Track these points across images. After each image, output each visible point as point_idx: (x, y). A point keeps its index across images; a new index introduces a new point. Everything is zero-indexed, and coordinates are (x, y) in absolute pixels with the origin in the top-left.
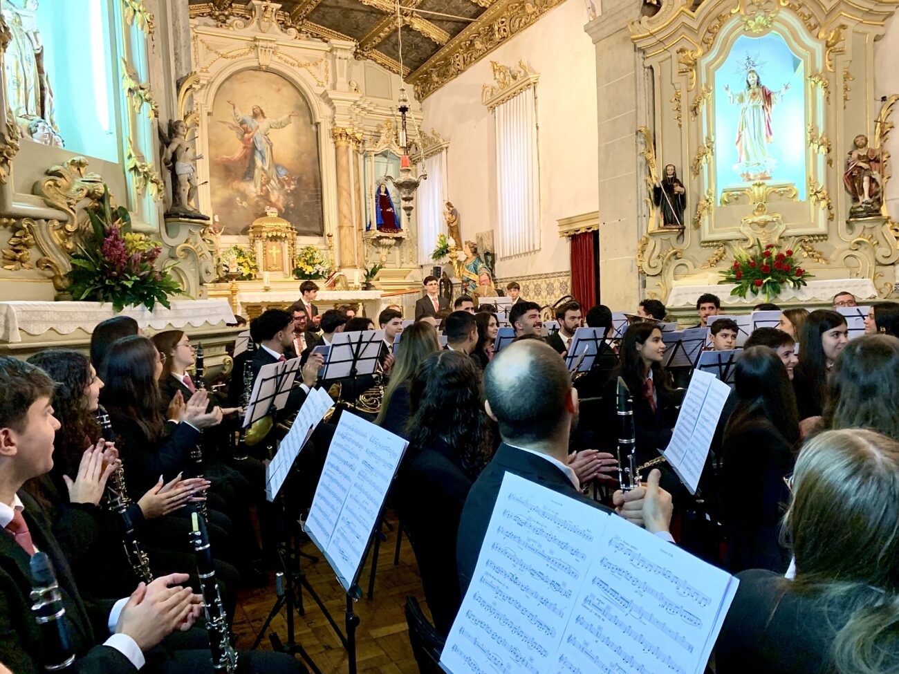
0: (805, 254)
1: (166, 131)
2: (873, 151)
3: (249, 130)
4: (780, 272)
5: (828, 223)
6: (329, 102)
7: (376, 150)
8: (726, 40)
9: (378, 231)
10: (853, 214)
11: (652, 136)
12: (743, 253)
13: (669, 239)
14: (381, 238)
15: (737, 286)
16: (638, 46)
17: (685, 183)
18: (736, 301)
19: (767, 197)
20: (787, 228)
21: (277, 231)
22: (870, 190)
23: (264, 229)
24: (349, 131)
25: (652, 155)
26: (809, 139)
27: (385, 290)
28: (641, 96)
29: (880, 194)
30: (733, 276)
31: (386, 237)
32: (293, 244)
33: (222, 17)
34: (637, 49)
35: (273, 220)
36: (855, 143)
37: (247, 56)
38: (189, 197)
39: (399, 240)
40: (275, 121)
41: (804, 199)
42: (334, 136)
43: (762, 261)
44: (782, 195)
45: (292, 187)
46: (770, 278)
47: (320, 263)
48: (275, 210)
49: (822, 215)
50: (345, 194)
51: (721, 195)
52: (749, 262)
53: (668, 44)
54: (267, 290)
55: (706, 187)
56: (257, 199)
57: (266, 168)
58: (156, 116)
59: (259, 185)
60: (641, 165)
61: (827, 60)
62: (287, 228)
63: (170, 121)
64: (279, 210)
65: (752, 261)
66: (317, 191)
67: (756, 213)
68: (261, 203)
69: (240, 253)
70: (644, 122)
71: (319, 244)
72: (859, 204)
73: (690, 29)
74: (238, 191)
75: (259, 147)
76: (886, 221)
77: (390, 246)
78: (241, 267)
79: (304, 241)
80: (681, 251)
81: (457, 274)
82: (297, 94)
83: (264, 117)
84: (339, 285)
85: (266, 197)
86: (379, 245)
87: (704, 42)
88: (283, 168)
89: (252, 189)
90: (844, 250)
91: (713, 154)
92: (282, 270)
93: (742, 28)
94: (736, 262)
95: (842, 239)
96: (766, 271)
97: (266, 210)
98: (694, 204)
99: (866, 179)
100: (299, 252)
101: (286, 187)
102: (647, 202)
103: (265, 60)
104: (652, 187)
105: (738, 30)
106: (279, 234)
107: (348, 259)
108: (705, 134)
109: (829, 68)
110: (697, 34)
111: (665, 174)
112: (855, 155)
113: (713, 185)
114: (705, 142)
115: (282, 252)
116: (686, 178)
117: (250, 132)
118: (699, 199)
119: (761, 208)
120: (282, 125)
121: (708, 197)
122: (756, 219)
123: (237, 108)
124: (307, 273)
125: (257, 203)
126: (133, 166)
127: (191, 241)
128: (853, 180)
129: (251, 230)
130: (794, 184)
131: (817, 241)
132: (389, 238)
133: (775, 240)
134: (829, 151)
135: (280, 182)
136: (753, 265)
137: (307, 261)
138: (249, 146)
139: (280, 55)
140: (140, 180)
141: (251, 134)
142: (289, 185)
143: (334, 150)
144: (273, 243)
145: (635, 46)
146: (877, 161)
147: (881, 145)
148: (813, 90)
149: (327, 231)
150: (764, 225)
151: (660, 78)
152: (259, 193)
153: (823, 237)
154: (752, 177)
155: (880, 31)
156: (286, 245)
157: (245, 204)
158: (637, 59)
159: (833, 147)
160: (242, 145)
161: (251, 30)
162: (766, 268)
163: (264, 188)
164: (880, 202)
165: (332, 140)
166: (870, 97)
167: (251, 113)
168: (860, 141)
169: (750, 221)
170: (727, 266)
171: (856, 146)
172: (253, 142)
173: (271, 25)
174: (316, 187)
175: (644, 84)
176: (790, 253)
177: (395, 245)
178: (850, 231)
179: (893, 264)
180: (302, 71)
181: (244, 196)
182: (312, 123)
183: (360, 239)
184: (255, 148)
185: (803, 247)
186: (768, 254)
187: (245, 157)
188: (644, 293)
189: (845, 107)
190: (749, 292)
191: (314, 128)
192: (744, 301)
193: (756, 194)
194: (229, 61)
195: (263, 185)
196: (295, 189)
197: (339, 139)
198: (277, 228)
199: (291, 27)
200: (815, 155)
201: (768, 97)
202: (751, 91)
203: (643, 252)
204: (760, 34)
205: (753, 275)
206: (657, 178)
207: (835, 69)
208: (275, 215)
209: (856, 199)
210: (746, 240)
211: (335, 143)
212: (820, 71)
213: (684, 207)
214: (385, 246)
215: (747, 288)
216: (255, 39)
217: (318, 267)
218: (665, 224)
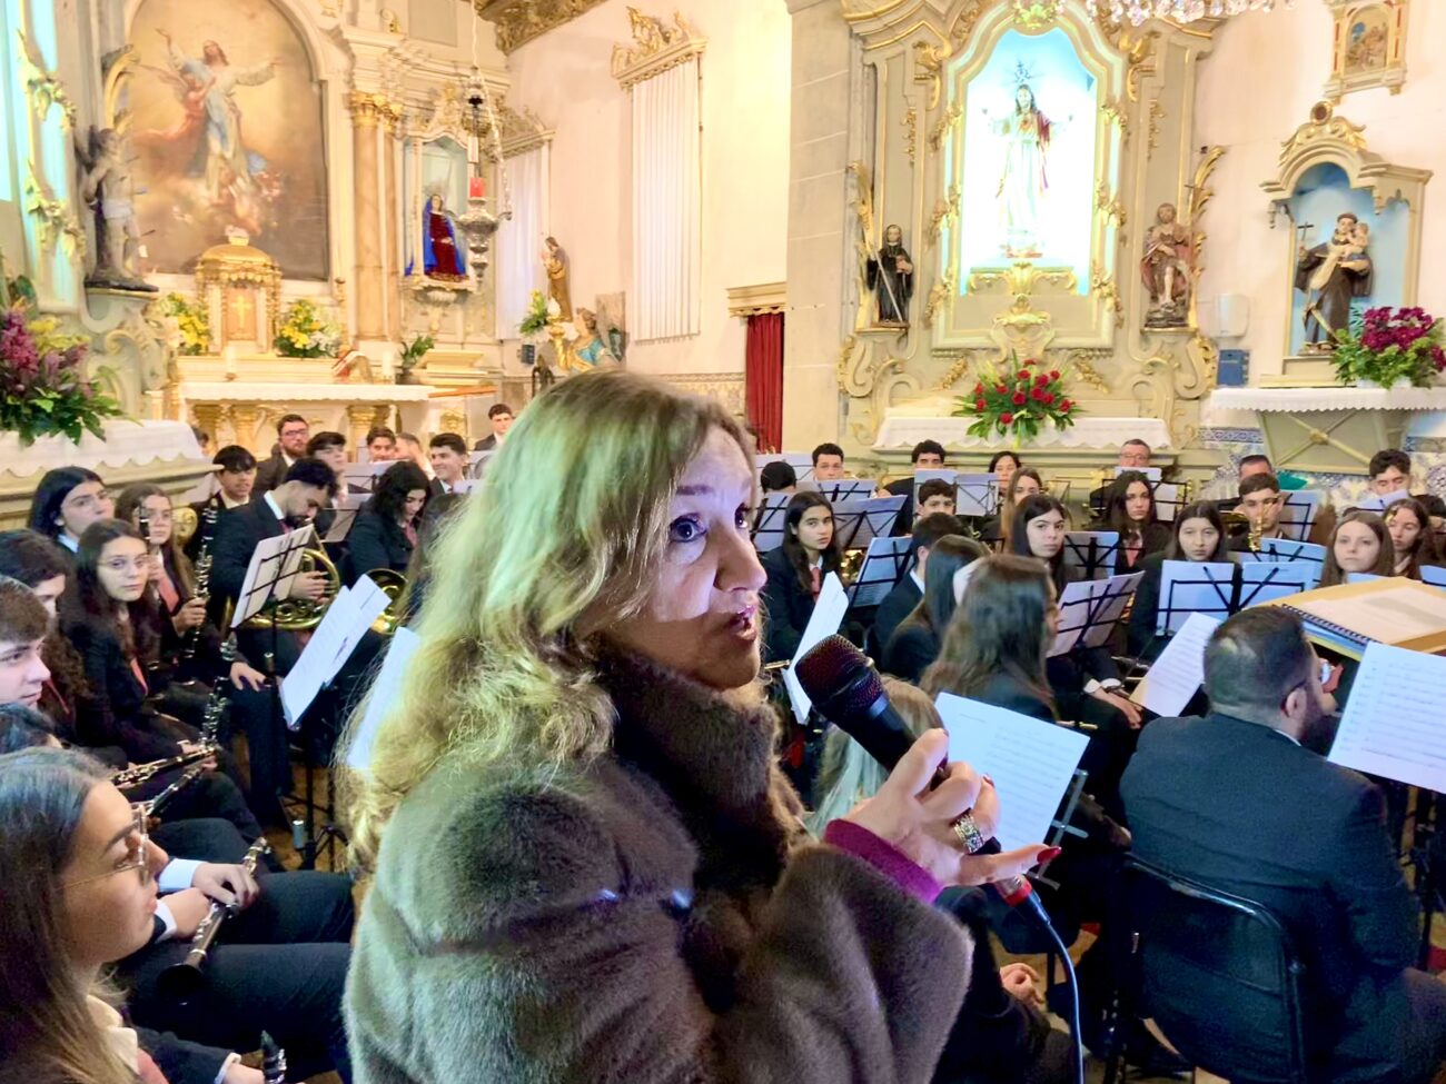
0: (1080, 376)
1: (85, 145)
2: (1181, 229)
3: (198, 84)
4: (1038, 403)
5: (1115, 332)
6: (344, 45)
7: (425, 135)
8: (985, 37)
9: (426, 278)
10: (1150, 322)
11: (870, 176)
12: (989, 370)
13: (884, 343)
14: (430, 289)
15: (976, 420)
16: (856, 31)
17: (916, 255)
18: (975, 444)
19: (1032, 286)
20: (1056, 336)
21: (247, 270)
22: (1174, 287)
23: (222, 268)
24: (379, 100)
25: (865, 209)
26: (1096, 202)
27: (437, 386)
28: (858, 109)
29: (1185, 296)
30: (973, 406)
31: (439, 288)
32: (274, 294)
34: (851, 34)
35: (240, 251)
36: (1158, 215)
38: (126, 254)
39: (463, 293)
40: (243, 71)
41: (1085, 293)
42: (352, 107)
43: (1014, 384)
44: (1054, 284)
45: (276, 192)
46: (1023, 412)
47: (321, 330)
48: (242, 232)
49: (1107, 319)
50: (368, 210)
51: (966, 277)
52: (997, 386)
53: (902, 32)
54: (231, 378)
55: (944, 266)
56: (211, 211)
57: (229, 155)
58: (73, 125)
59: (215, 186)
60: (850, 222)
61: (1129, 83)
62: (265, 265)
63: (92, 128)
64: (251, 232)
65: (1001, 385)
66: (319, 201)
67: (1015, 309)
68: (219, 219)
69: (181, 307)
70: (858, 154)
71: (322, 295)
72: (1157, 307)
73: (936, 14)
74: (176, 194)
75: (216, 116)
76: (1194, 334)
77: (446, 304)
78: (183, 332)
79: (293, 290)
80: (903, 362)
81: (562, 363)
82: (284, 25)
83: (226, 63)
84: (355, 373)
85: (227, 206)
86: (428, 301)
87: (955, 35)
88: (261, 156)
89: (203, 192)
90: (1133, 374)
91: (957, 214)
92: (255, 339)
93: (1011, 18)
94: (980, 385)
95: (1133, 358)
96: (1020, 401)
97: (228, 233)
98: (925, 292)
99: (1169, 270)
100: (284, 309)
101: (265, 192)
102: (856, 282)
104: (865, 259)
105: (1004, 23)
106: (250, 276)
107: (371, 326)
108: (947, 181)
109: (1131, 95)
110: (944, 22)
111: (886, 239)
112: (1156, 234)
113: (955, 261)
114: (946, 193)
115: (255, 308)
116: (916, 247)
117: (200, 88)
118: (933, 281)
119: (1022, 304)
120: (256, 80)
121: (946, 280)
122: (1014, 319)
123: (175, 46)
124: (298, 346)
125: (211, 217)
126: (35, 206)
127: (128, 324)
128: (1151, 267)
129: (199, 267)
130: (1072, 269)
131: (1098, 357)
132: (444, 288)
133: (1038, 353)
134: (1122, 223)
135: (253, 181)
136: (1001, 391)
137: (299, 325)
138: (195, 114)
140: (47, 229)
141: (201, 93)
142: (270, 187)
143: (350, 132)
144: (240, 291)
145: (851, 30)
146: (1184, 243)
147: (1193, 224)
148: (1108, 125)
149: (337, 272)
150: (1025, 328)
151: (887, 85)
152: (216, 200)
153: (1107, 352)
154: (1014, 252)
155: (1205, 46)
156: (262, 295)
158: (854, 51)
159: (1129, 217)
160: (184, 111)
162: (1019, 397)
163: (225, 191)
164: (1185, 306)
165: (346, 114)
166: (1184, 147)
167: (202, 55)
168: (1166, 214)
169: (1005, 321)
170: (966, 388)
171: (1161, 220)
172: (205, 107)
174: (318, 193)
175: (862, 92)
176: (1055, 375)
177: (455, 302)
178: (1144, 346)
179: (1197, 398)
181: (188, 205)
182: (311, 80)
183: (393, 288)
184: (207, 118)
185: (1077, 365)
186: (1024, 375)
187: (190, 133)
188: (845, 424)
189: (1149, 158)
190: (993, 432)
191: (315, 89)
192: (986, 444)
193: (1018, 281)
195: (222, 186)
196: (282, 196)
197: (361, 112)
198: (247, 265)
200: (1103, 228)
201: (1044, 129)
202: (1021, 117)
203: (846, 360)
204: (1038, 32)
205: (1002, 404)
206: (874, 245)
207: (1139, 98)
208: (244, 242)
209: (1154, 298)
210: (996, 350)
211: (353, 118)
212: (1118, 99)
213: (910, 294)
214: (437, 303)
215: (989, 424)
217: (318, 335)
218: (881, 317)
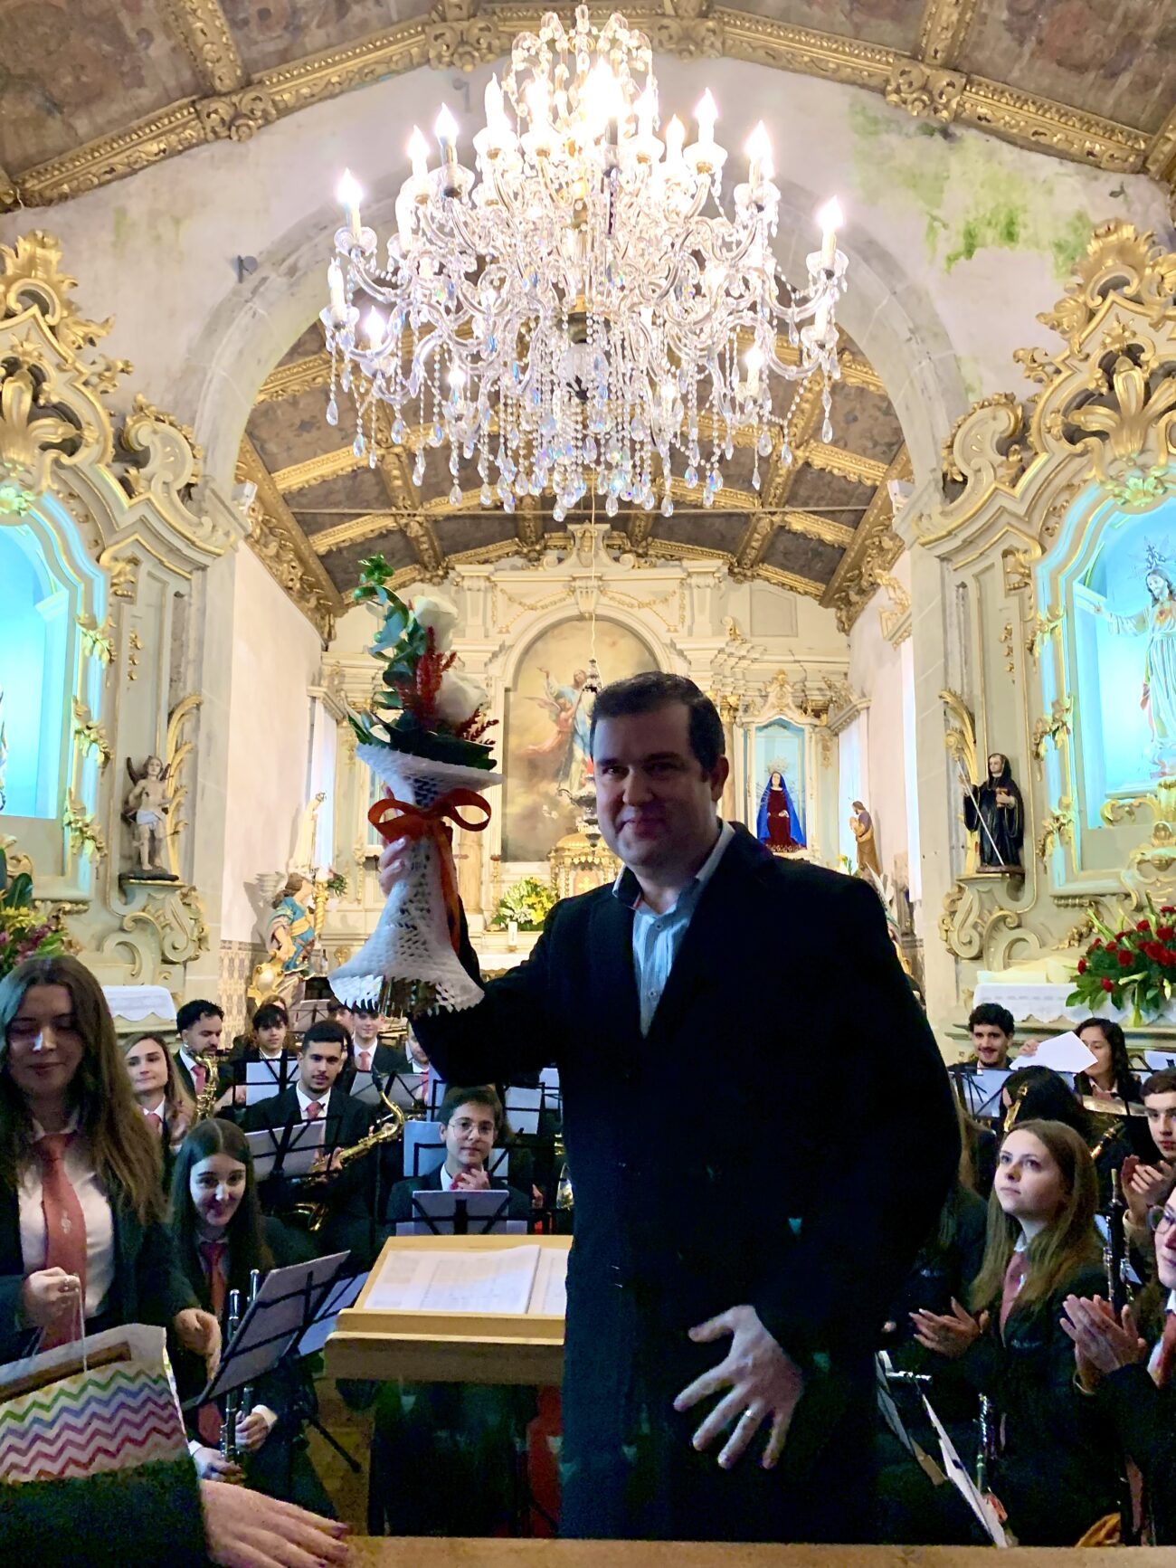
3: (568, 706)
4: (1158, 964)
6: (681, 654)
7: (760, 720)
8: (1081, 527)
23: (567, 853)
33: (534, 555)
34: (937, 557)
37: (564, 603)
51: (1096, 806)
59: (576, 786)
67: (1152, 841)
68: (577, 813)
69: (534, 889)
70: (958, 680)
73: (1018, 517)
74: (546, 795)
75: (580, 729)
78: (531, 911)
80: (1015, 914)
91: (1068, 732)
93: (1109, 501)
96: (1125, 962)
103: (587, 606)
104: (963, 795)
105: (1104, 506)
106: (590, 859)
111: (989, 770)
113: (1071, 788)
117: (569, 709)
119: (1164, 834)
122: (1151, 854)
123: (552, 678)
125: (571, 811)
127: (150, 908)
129: (553, 854)
136: (1112, 947)
138: (566, 730)
139: (610, 594)
141: (570, 712)
144: (587, 872)
150: (1165, 865)
154: (1167, 769)
157: (555, 815)
158: (947, 574)
160: (556, 729)
161: (571, 566)
162: (1125, 956)
167: (572, 682)
169: (1139, 857)
172: (573, 723)
173: (596, 555)
175: (958, 613)
180: (645, 614)
181: (554, 805)
184: (575, 732)
187: (560, 745)
188: (961, 992)
194: (539, 612)
195: (582, 785)
199: (630, 551)
202: (1157, 607)
203: (953, 914)
204: (1149, 508)
210: (1127, 896)
213: (1019, 830)
216: (574, 579)
218: (983, 863)
